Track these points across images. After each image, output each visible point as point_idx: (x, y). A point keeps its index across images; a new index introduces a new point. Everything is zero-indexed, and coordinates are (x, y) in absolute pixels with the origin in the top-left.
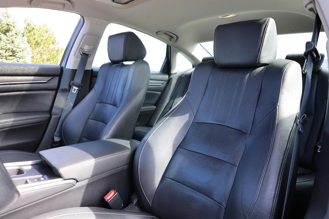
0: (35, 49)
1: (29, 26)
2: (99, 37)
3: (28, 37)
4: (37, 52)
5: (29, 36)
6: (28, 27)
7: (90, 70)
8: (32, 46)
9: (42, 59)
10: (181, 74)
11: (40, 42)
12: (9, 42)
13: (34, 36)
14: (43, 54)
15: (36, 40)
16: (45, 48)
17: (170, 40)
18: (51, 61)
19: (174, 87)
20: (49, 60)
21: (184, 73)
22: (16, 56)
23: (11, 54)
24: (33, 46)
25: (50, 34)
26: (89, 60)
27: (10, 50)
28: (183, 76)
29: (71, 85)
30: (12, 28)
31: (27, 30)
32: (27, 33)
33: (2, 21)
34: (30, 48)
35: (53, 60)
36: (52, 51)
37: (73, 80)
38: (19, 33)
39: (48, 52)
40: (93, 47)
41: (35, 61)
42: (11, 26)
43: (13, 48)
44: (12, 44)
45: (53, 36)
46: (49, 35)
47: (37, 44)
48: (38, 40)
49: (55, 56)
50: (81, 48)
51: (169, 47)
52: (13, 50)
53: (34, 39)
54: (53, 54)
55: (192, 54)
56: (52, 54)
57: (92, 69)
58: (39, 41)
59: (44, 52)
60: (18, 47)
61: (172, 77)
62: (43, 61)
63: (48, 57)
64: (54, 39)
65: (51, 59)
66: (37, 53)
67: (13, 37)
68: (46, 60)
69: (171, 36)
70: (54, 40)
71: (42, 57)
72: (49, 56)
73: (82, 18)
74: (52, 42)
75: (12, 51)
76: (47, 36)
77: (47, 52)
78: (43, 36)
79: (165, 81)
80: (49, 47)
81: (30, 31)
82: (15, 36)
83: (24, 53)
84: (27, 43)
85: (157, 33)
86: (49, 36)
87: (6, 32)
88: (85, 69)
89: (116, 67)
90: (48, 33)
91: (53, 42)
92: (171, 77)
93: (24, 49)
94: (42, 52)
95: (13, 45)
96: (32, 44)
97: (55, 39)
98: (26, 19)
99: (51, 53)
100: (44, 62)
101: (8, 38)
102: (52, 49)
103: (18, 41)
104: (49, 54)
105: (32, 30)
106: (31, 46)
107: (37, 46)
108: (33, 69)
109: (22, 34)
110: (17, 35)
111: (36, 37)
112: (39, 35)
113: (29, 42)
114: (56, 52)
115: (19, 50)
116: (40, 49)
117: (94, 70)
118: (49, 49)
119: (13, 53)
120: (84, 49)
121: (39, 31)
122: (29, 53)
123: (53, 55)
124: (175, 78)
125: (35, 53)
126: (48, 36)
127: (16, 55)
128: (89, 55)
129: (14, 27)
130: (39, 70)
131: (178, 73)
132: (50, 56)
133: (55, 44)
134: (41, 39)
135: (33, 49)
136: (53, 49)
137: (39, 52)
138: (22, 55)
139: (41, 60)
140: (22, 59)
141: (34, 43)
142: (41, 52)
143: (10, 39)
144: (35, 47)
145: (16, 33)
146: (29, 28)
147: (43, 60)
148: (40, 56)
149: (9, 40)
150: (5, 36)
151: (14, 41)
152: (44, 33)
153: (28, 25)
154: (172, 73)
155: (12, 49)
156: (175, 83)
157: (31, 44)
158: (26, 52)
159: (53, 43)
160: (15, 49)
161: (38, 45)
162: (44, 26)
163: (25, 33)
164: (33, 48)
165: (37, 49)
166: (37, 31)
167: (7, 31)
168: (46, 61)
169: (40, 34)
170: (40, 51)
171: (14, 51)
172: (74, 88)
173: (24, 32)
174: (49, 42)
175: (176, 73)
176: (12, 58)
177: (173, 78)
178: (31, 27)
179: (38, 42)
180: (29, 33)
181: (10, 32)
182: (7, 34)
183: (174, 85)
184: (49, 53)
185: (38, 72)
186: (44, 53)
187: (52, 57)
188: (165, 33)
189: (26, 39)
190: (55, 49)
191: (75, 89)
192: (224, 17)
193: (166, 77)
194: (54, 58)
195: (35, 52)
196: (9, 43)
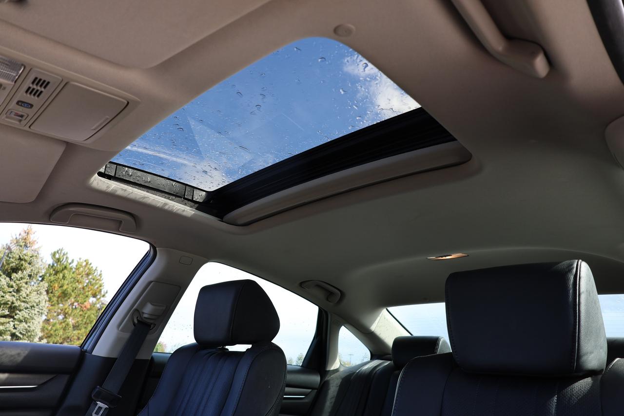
0: (56, 305)
1: (59, 263)
2: (180, 287)
3: (51, 282)
4: (59, 311)
5: (54, 281)
6: (55, 265)
7: (148, 360)
8: (52, 298)
9: (64, 325)
10: (348, 374)
11: (71, 292)
12: (11, 290)
13: (63, 280)
14: (69, 315)
15: (65, 287)
16: (76, 304)
17: (327, 299)
18: (80, 329)
19: (332, 404)
20: (78, 326)
21: (354, 371)
22: (15, 317)
23: (7, 312)
24: (55, 299)
25: (94, 279)
26: (149, 337)
27: (8, 304)
28: (352, 378)
29: (93, 398)
30: (26, 265)
31: (52, 270)
32: (50, 275)
33: (11, 252)
34: (47, 303)
35: (85, 328)
36: (88, 310)
37: (101, 386)
38: (36, 275)
39: (80, 311)
40: (164, 308)
41: (50, 328)
42: (25, 261)
43: (15, 301)
44: (15, 294)
45: (98, 281)
46: (92, 280)
47: (65, 295)
48: (68, 288)
49: (91, 320)
50: (136, 310)
51: (324, 312)
52: (14, 305)
53: (60, 287)
54: (89, 316)
55: (371, 330)
56: (87, 315)
57: (152, 358)
58: (69, 290)
59: (72, 311)
60: (25, 300)
61: (329, 379)
62: (64, 330)
63: (78, 322)
64: (97, 288)
65: (81, 325)
66: (58, 313)
67: (21, 281)
68: (72, 326)
69: (329, 291)
70: (98, 290)
71: (64, 322)
72: (80, 319)
73: (152, 250)
74: (94, 293)
75: (10, 307)
76: (87, 281)
77: (78, 311)
78: (79, 281)
79: (312, 388)
80: (85, 301)
81: (58, 272)
82: (27, 279)
83: (33, 312)
84: (45, 293)
85: (301, 284)
86: (91, 282)
87: (13, 272)
88: (136, 358)
89: (209, 357)
90: (90, 277)
91: (96, 293)
92: (327, 379)
93: (35, 305)
94: (68, 312)
95: (18, 295)
96: (54, 296)
97: (100, 288)
98: (58, 252)
99: (85, 314)
100: (67, 331)
101: (12, 283)
102: (89, 307)
103: (30, 289)
104: (81, 315)
105: (63, 270)
106: (50, 299)
107: (61, 300)
108: (12, 356)
109: (40, 277)
110: (30, 279)
111: (66, 282)
112: (72, 280)
113: (50, 291)
114: (95, 312)
115: (26, 305)
116: (66, 306)
117: (156, 360)
118: (83, 306)
119: (12, 310)
120: (143, 313)
121: (73, 273)
122: (42, 311)
123: (87, 318)
124: (335, 383)
125: (55, 312)
126: (89, 282)
127: (16, 315)
128: (152, 326)
129: (30, 264)
130: (27, 358)
131: (342, 369)
132: (82, 320)
133: (98, 297)
134: (73, 286)
135: (52, 305)
136: (91, 306)
137: (62, 310)
138: (26, 316)
139: (62, 327)
140: (24, 324)
141: (59, 294)
142: (66, 311)
143: (14, 285)
144: (57, 301)
145: (30, 273)
146: (59, 266)
147: (65, 327)
148: (63, 319)
149: (12, 287)
150: (8, 279)
151: (22, 288)
152: (82, 276)
153: (58, 260)
154: (329, 371)
155: (13, 303)
156: (335, 394)
157: (52, 295)
158: (37, 310)
159: (94, 296)
160: (17, 304)
161: (65, 297)
162: (87, 264)
163: (48, 275)
164: (53, 303)
165: (61, 305)
166: (71, 273)
167: (15, 270)
168: (71, 329)
169: (74, 278)
170: (66, 309)
171: (15, 307)
172: (100, 404)
173: (47, 273)
174: (87, 293)
175: (337, 371)
176: (5, 321)
177: (331, 382)
178: (63, 264)
179: (66, 292)
180: (54, 275)
181: (20, 272)
182: (14, 275)
183: (333, 400)
184: (81, 313)
185: (22, 361)
186: (71, 313)
187: (85, 320)
188: (318, 286)
189: (46, 285)
190: (95, 306)
191: (100, 408)
192: (442, 257)
193: (317, 379)
194: (88, 324)
195: (56, 310)
196: (10, 292)
